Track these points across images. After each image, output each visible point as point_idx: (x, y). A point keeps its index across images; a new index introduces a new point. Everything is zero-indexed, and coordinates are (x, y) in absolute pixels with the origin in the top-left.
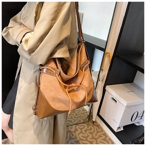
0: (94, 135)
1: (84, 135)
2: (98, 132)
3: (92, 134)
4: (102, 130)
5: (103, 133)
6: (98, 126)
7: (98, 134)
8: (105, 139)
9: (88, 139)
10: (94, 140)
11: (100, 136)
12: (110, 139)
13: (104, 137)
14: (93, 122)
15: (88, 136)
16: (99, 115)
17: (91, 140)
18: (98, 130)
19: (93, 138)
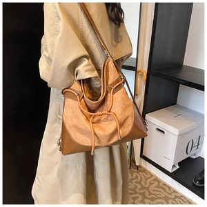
0: (143, 183)
2: (147, 179)
3: (140, 183)
4: (152, 175)
5: (153, 178)
6: (145, 171)
7: (148, 181)
8: (158, 186)
9: (137, 190)
10: (145, 190)
11: (151, 184)
12: (165, 184)
13: (156, 183)
14: (138, 167)
15: (136, 187)
16: (143, 157)
17: (142, 191)
18: (146, 176)
19: (143, 188)
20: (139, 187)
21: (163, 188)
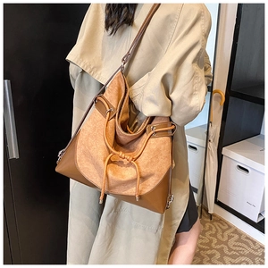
0: (219, 237)
1: (204, 241)
2: (224, 231)
3: (215, 235)
4: (230, 227)
5: (232, 230)
6: (221, 221)
7: (226, 234)
8: (239, 240)
9: (213, 245)
10: (223, 245)
11: (230, 237)
12: (247, 238)
13: (236, 237)
14: (211, 216)
15: (211, 241)
16: (218, 203)
17: (219, 247)
18: (223, 227)
19: (219, 242)
20: (215, 241)
21: (245, 243)
